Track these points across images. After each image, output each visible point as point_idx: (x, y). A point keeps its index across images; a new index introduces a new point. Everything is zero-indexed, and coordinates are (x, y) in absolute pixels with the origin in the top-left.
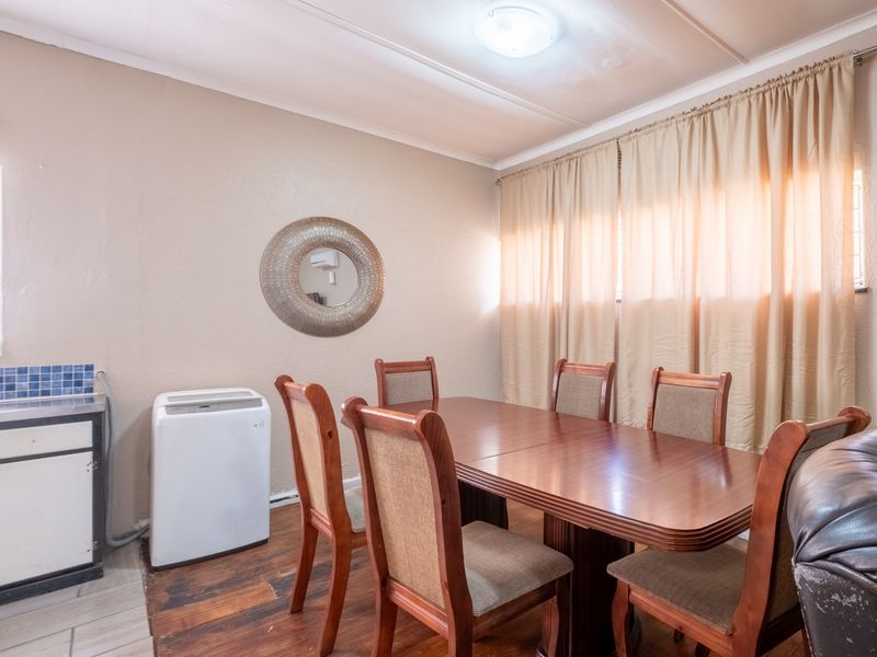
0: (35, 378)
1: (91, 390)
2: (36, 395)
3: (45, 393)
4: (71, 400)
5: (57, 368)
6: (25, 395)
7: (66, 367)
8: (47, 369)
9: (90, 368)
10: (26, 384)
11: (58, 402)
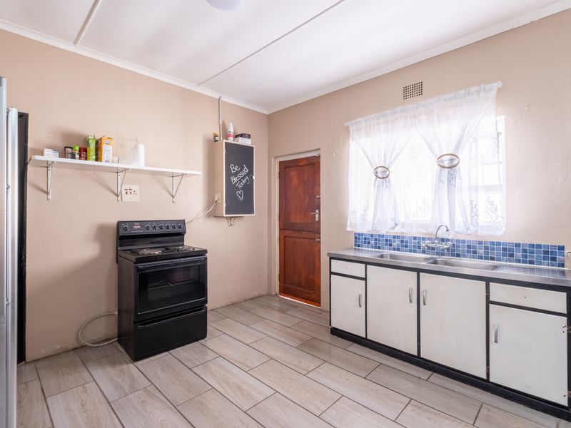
0: (525, 251)
1: (563, 265)
2: (526, 263)
3: (532, 262)
4: (548, 270)
5: (539, 246)
6: (519, 261)
7: (544, 246)
8: (532, 246)
9: (562, 248)
10: (520, 254)
11: (540, 270)
